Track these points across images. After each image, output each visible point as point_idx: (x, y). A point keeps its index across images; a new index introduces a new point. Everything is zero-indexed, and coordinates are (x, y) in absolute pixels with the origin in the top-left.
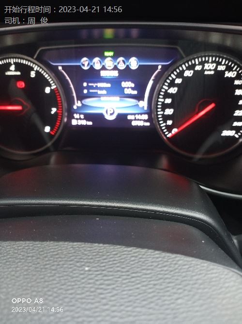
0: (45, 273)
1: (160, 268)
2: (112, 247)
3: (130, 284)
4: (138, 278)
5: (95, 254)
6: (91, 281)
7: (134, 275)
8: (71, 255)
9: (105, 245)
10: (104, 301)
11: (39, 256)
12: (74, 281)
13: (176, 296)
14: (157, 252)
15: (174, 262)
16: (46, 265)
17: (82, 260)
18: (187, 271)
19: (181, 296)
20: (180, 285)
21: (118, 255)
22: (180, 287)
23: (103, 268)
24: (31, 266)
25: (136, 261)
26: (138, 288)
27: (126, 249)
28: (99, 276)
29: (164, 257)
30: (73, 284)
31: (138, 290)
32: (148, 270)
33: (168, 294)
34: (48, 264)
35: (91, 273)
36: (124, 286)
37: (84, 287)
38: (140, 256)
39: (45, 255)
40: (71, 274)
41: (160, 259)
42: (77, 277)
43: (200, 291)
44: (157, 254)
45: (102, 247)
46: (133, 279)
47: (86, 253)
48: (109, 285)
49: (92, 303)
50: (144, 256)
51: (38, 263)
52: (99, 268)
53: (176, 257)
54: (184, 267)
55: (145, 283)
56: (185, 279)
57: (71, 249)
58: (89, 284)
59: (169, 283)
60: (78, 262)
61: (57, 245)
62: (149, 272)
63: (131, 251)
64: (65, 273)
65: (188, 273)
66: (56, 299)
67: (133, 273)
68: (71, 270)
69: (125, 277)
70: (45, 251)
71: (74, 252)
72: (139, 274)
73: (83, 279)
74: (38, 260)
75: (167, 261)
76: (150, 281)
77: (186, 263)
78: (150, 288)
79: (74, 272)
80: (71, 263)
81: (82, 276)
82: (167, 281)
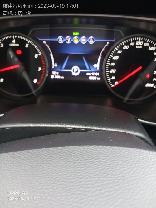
0: (43, 166)
1: (111, 155)
2: (81, 147)
3: (94, 166)
4: (99, 162)
5: (71, 152)
6: (71, 167)
7: (96, 161)
8: (56, 154)
9: (77, 146)
10: (81, 177)
11: (37, 157)
12: (61, 168)
13: (123, 169)
14: (109, 147)
15: (120, 151)
16: (43, 161)
17: (64, 156)
18: (128, 155)
19: (126, 169)
20: (125, 163)
21: (86, 151)
22: (125, 164)
23: (78, 159)
24: (34, 163)
25: (97, 153)
26: (100, 167)
27: (89, 147)
28: (76, 163)
29: (113, 149)
30: (60, 169)
31: (100, 169)
32: (104, 157)
33: (118, 168)
34: (44, 161)
35: (70, 162)
36: (91, 167)
37: (68, 170)
38: (99, 150)
39: (42, 156)
40: (59, 164)
41: (111, 150)
42: (62, 165)
43: (137, 165)
44: (109, 148)
45: (75, 147)
46: (96, 163)
47: (65, 152)
48: (82, 167)
49: (74, 179)
50: (101, 150)
51: (38, 161)
52: (75, 160)
53: (120, 148)
54: (126, 153)
55: (103, 164)
56: (127, 159)
57: (57, 151)
58: (71, 168)
59: (118, 162)
60: (62, 157)
61: (47, 150)
62: (105, 158)
63: (93, 148)
64: (55, 164)
65: (129, 156)
66: (52, 179)
67: (96, 159)
68: (58, 162)
69: (91, 162)
70: (41, 154)
71: (59, 152)
72: (100, 160)
73: (66, 166)
74: (38, 159)
75: (115, 151)
76: (106, 163)
77: (126, 151)
78: (107, 167)
79: (60, 163)
80: (58, 158)
81: (65, 165)
82: (117, 161)
